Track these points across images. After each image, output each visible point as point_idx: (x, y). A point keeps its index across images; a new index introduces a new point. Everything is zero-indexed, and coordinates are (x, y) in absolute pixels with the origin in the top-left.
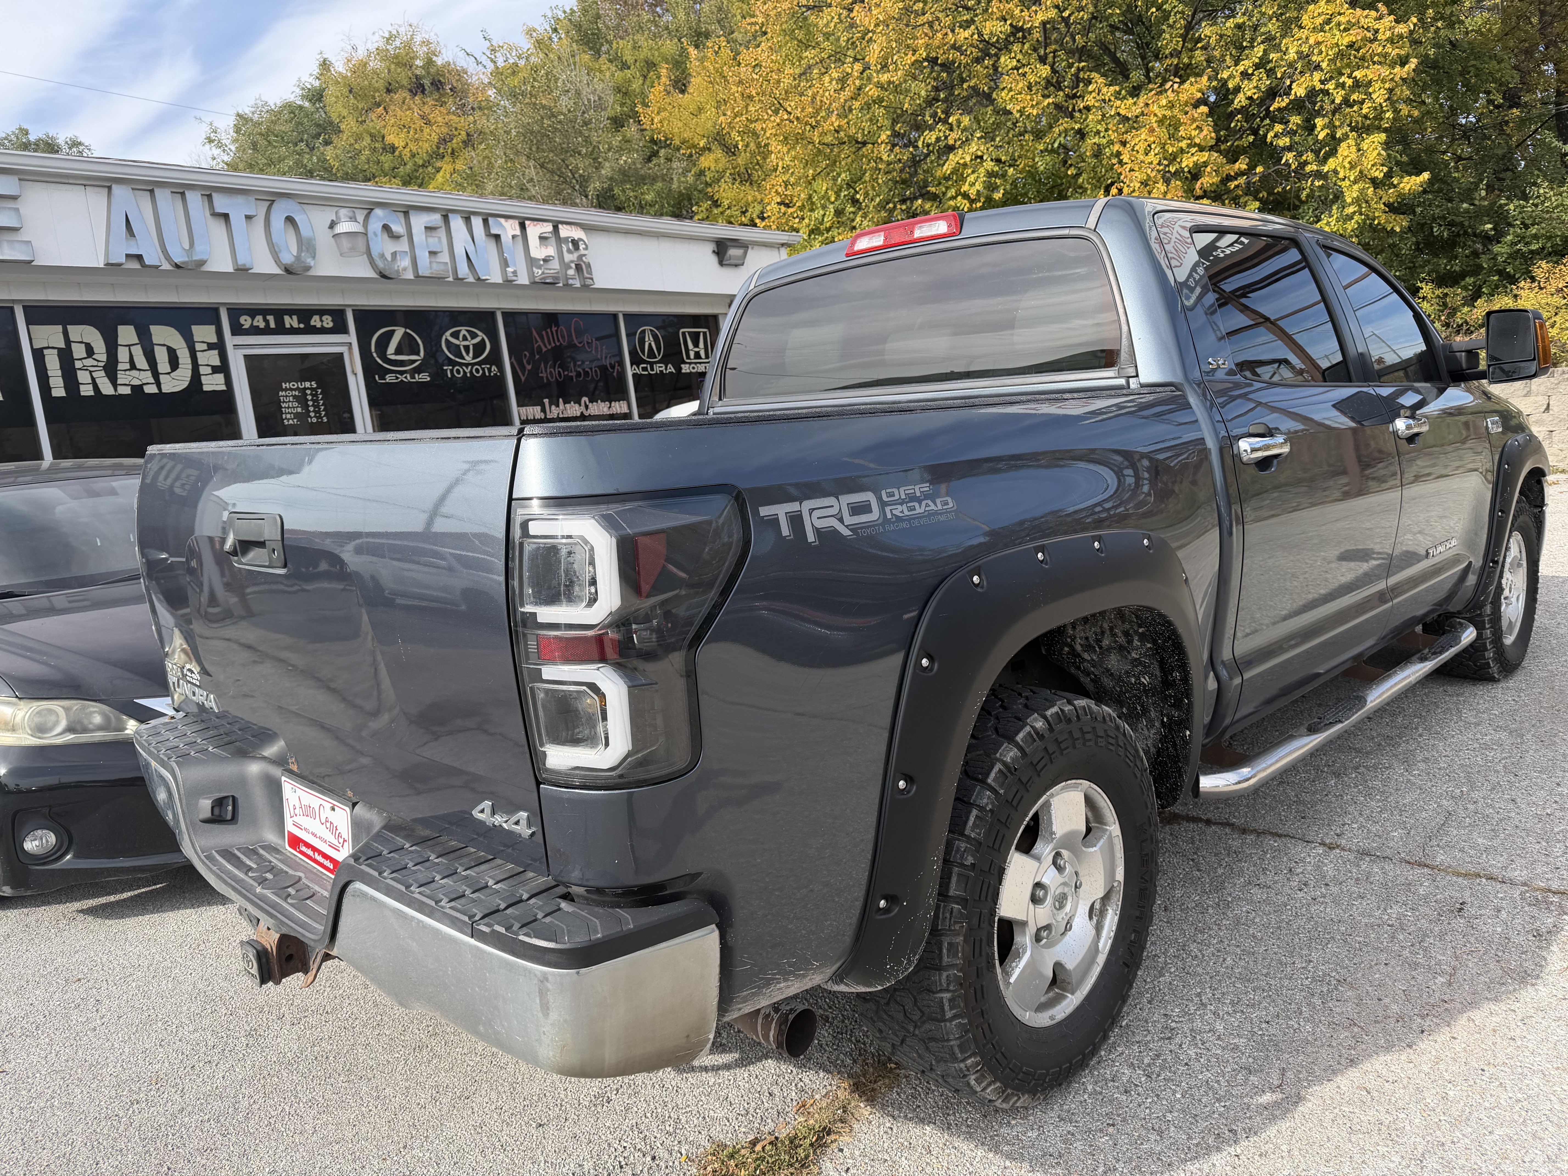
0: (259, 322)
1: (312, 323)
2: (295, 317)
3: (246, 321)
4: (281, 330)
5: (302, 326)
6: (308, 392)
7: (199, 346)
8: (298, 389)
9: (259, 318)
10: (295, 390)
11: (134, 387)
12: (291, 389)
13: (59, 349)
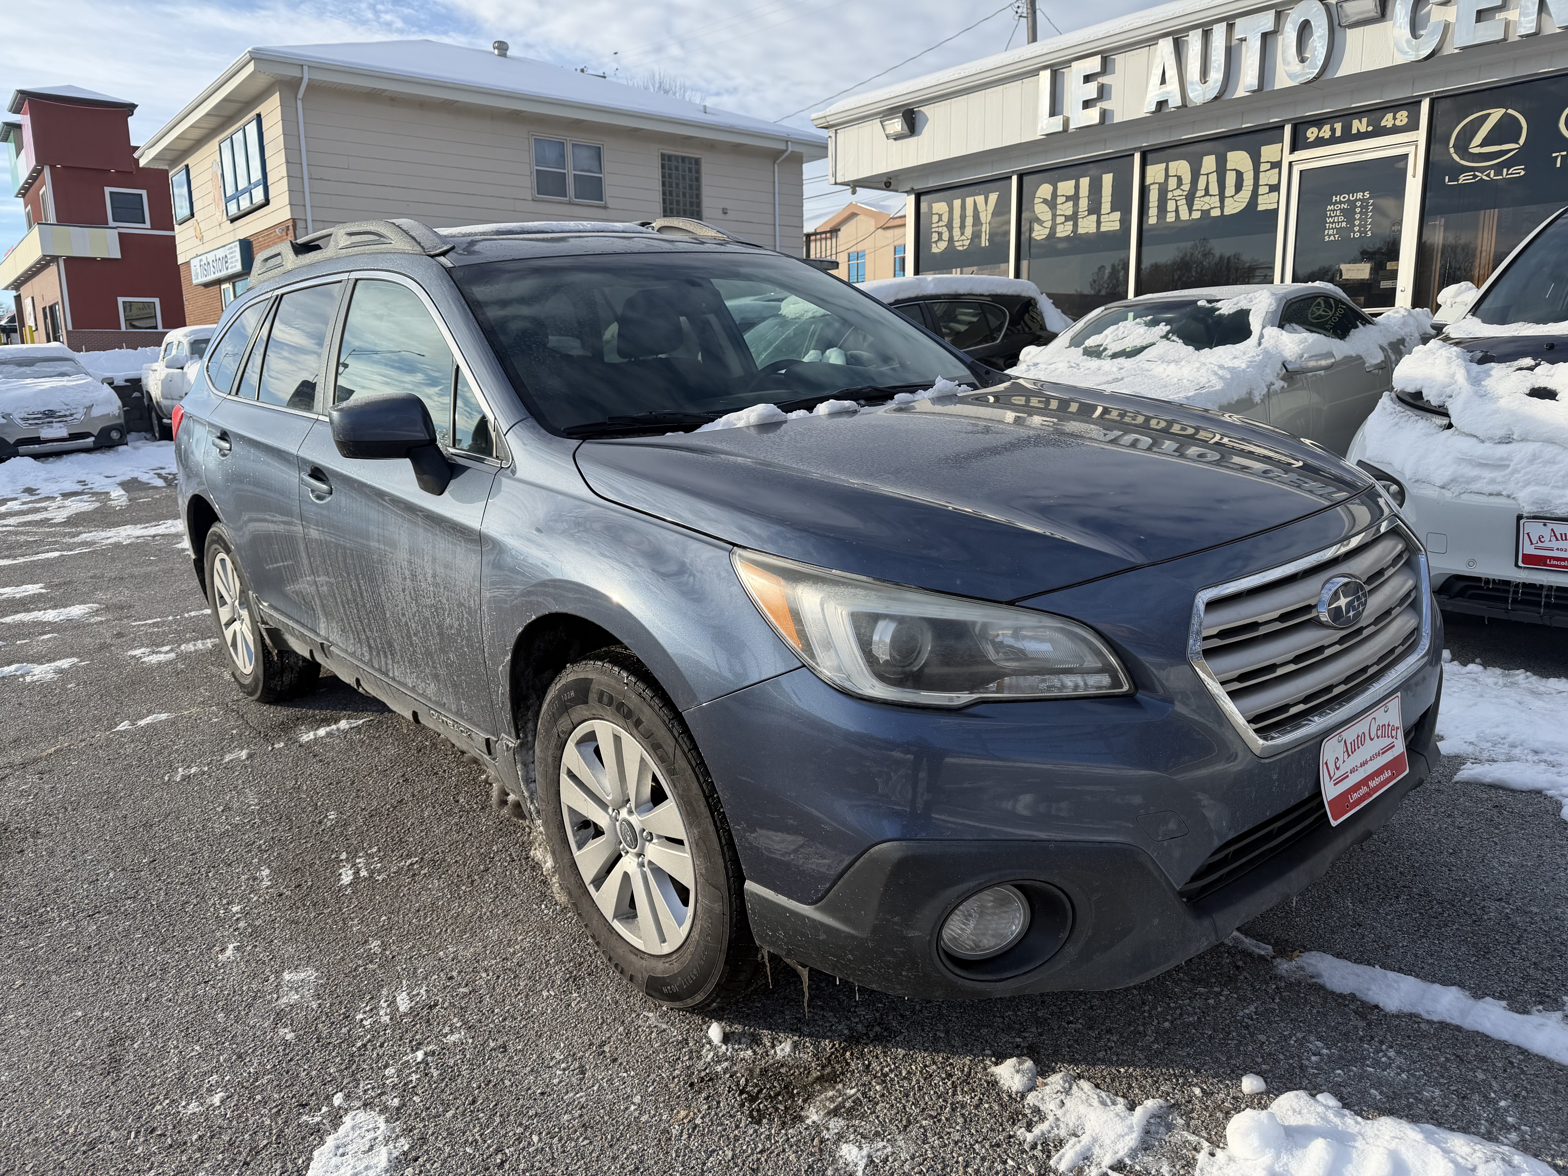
0: (1326, 132)
1: (1383, 123)
2: (1365, 120)
3: (1312, 134)
4: (1348, 136)
5: (1370, 129)
6: (1358, 204)
7: (1264, 167)
8: (1349, 201)
9: (1327, 128)
10: (1344, 203)
11: (1202, 211)
12: (1341, 202)
13: (1159, 184)
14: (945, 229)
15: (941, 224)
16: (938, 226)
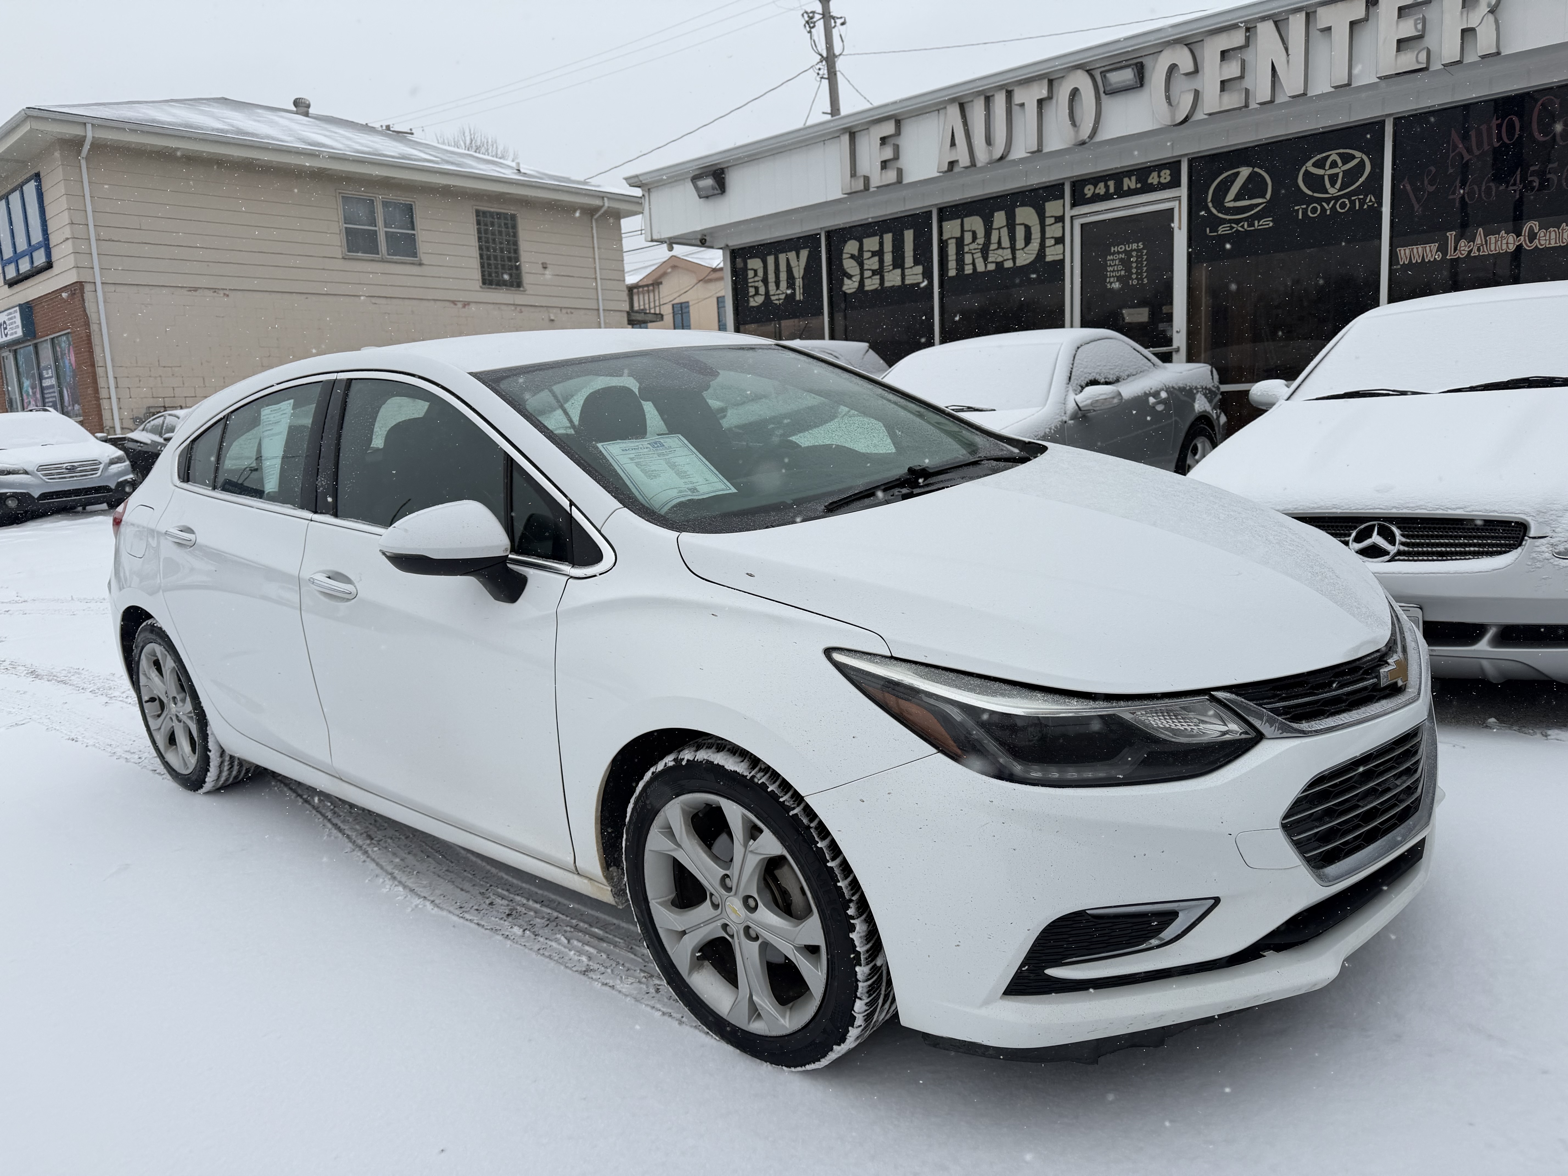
0: (1101, 189)
1: (1150, 181)
2: (1134, 178)
3: (1089, 191)
4: (1121, 193)
5: (1139, 186)
6: (1134, 254)
7: (1049, 221)
8: (1125, 252)
9: (1102, 185)
10: (1121, 253)
11: (997, 263)
12: (1119, 253)
13: (957, 238)
14: (760, 284)
15: (756, 279)
16: (754, 281)
